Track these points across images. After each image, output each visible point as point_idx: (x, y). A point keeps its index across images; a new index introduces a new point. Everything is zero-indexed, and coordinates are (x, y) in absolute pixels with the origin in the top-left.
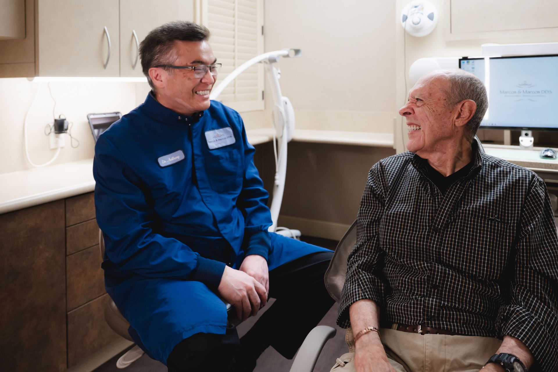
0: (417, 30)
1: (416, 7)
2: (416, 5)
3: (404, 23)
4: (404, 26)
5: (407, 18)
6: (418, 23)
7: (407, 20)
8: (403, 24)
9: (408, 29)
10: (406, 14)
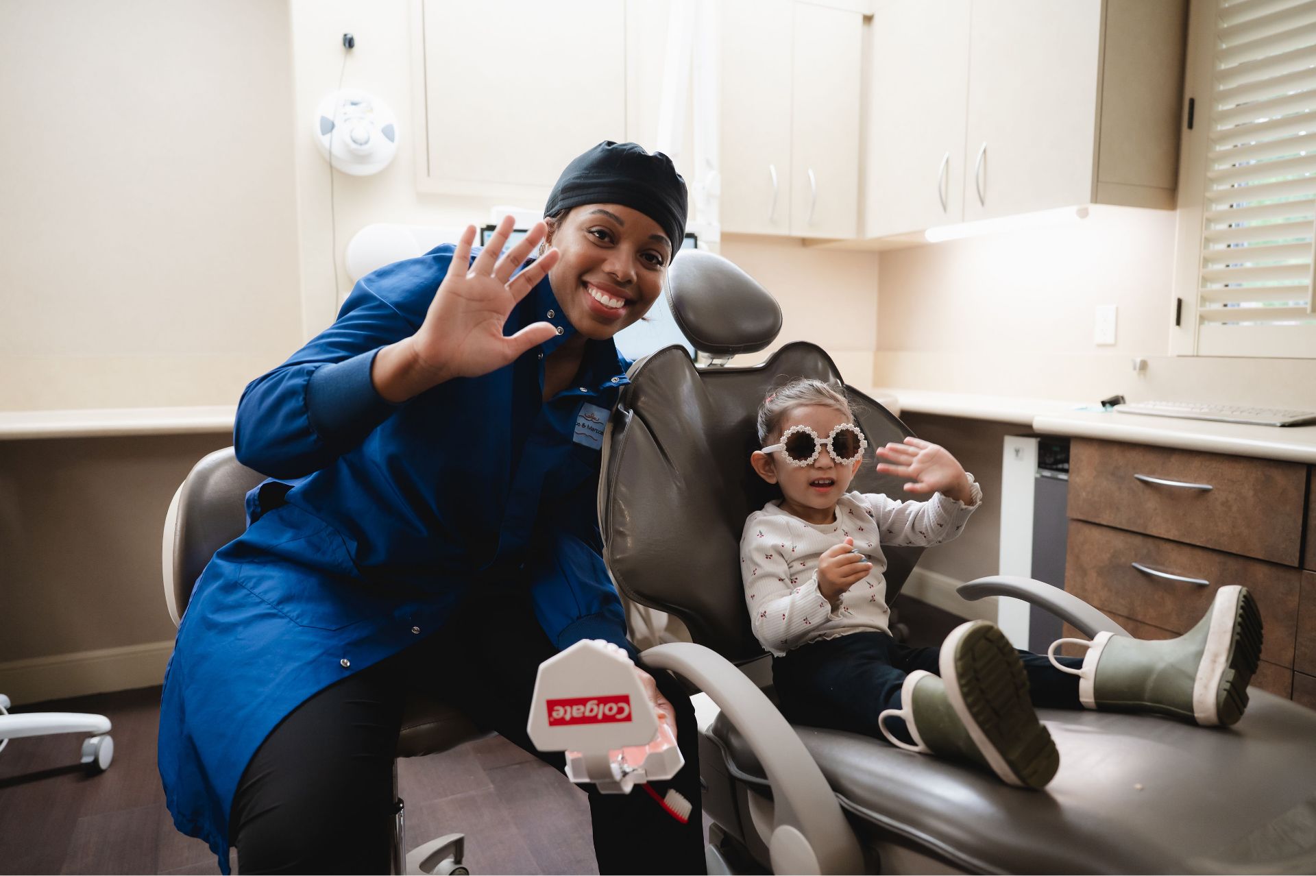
0: (362, 159)
1: (354, 104)
2: (355, 100)
3: (328, 136)
4: (327, 145)
5: (333, 126)
6: (366, 143)
7: (335, 131)
8: (325, 140)
9: (338, 151)
10: (330, 117)
